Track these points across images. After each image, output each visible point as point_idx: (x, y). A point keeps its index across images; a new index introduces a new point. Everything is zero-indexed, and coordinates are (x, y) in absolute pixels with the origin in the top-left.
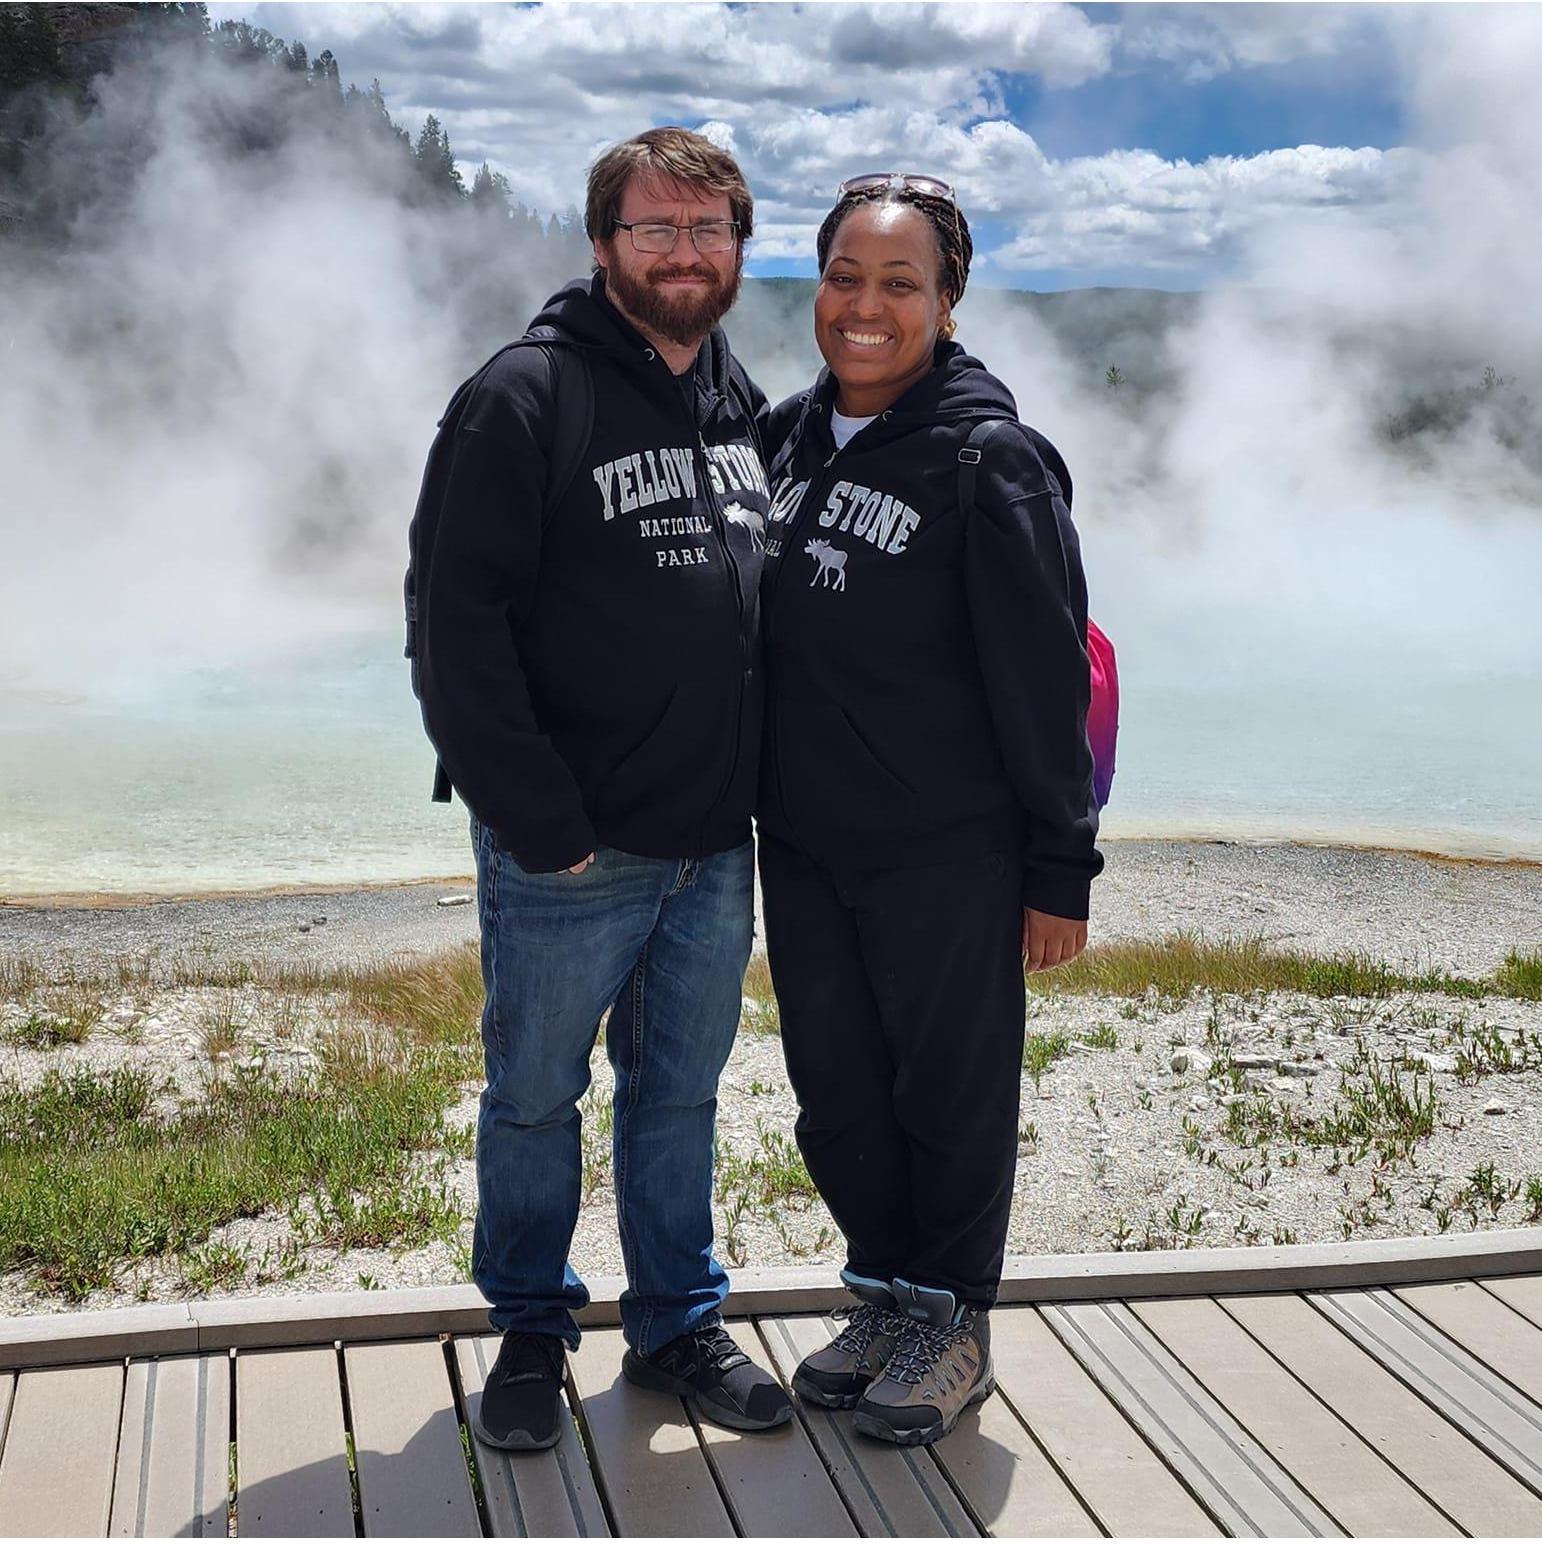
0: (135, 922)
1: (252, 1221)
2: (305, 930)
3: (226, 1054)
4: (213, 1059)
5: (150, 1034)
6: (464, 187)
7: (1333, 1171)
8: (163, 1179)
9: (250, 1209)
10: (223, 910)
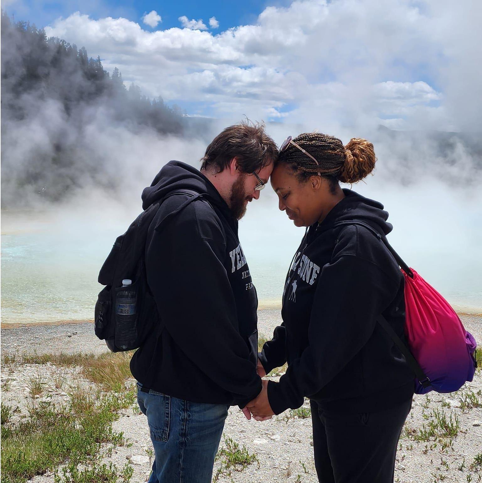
0: (13, 333)
1: (41, 477)
2: (70, 337)
3: (38, 396)
4: (33, 398)
5: (12, 387)
6: (126, 89)
7: (425, 452)
8: (9, 460)
9: (40, 472)
10: (43, 329)
